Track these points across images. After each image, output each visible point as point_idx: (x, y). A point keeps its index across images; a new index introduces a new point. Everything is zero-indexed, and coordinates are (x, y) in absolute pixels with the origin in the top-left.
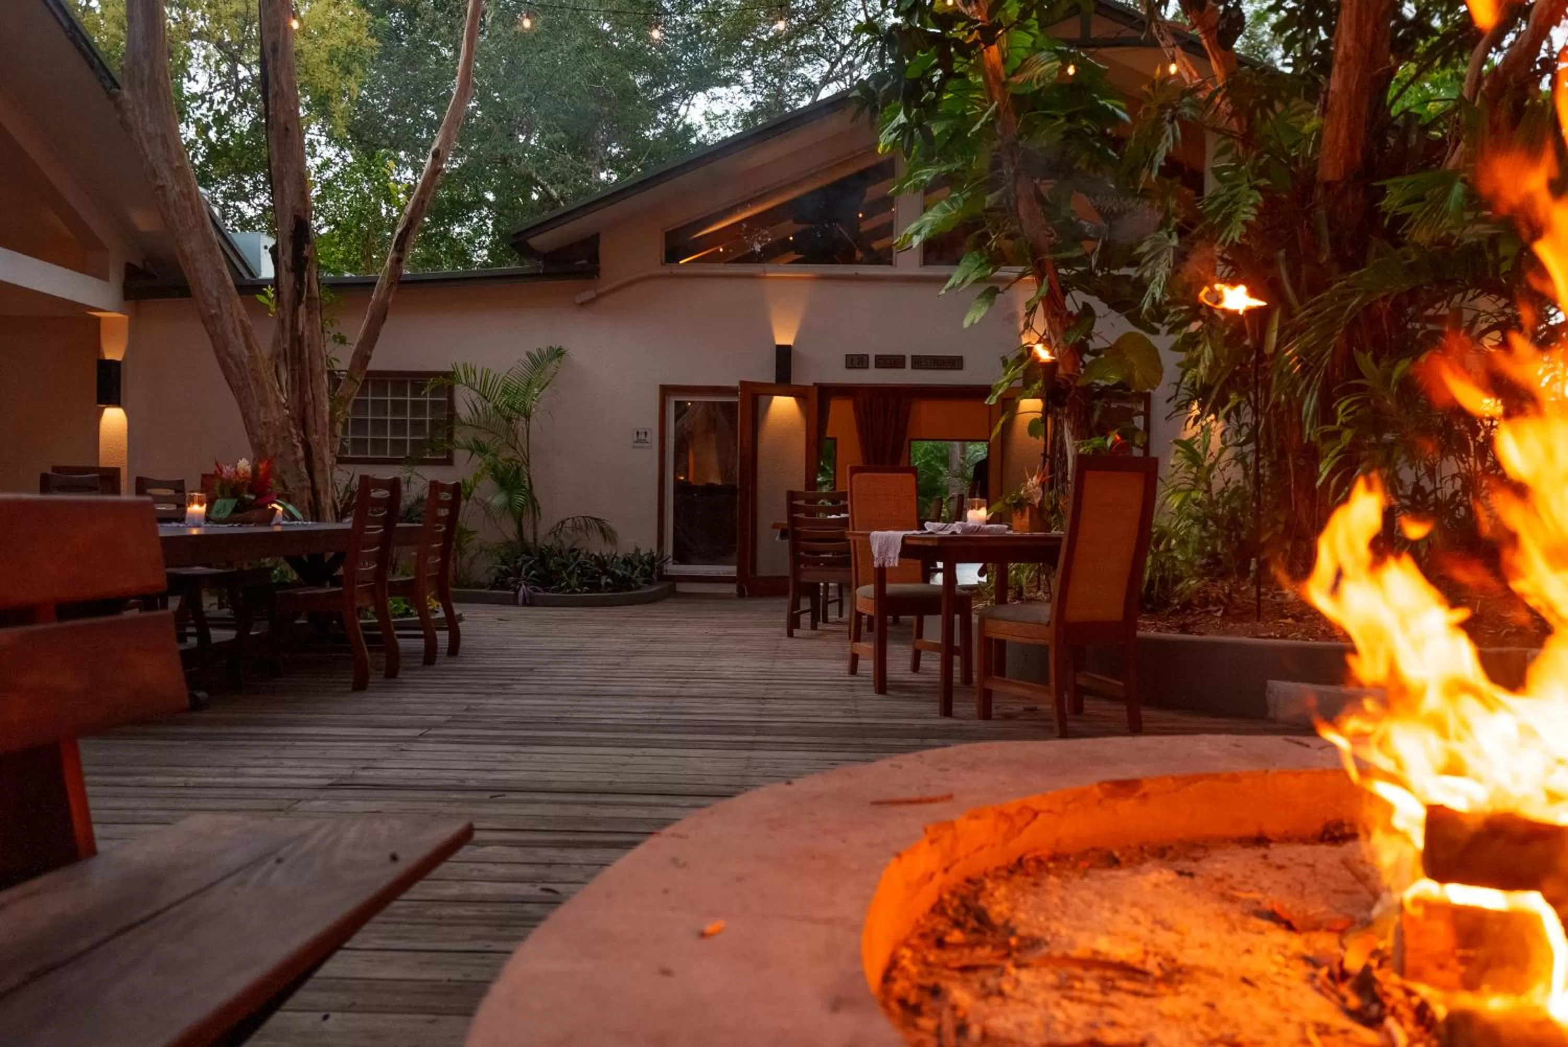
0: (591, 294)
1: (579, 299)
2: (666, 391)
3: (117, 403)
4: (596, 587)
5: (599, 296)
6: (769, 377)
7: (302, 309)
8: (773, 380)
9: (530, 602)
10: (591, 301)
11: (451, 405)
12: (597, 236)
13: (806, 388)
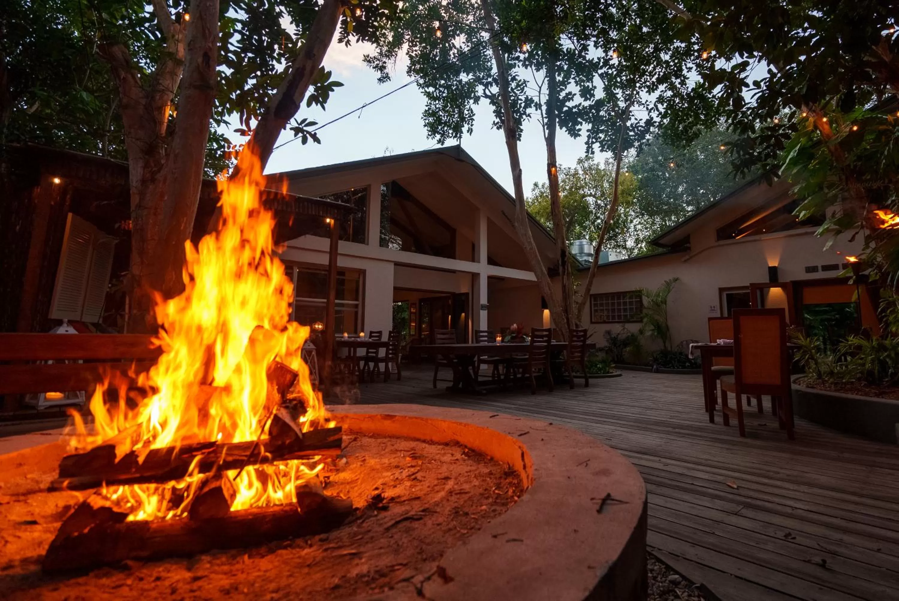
0: (687, 257)
1: (683, 260)
2: (721, 290)
3: (547, 308)
4: (684, 367)
5: (691, 257)
6: (766, 279)
7: (565, 277)
8: (768, 281)
9: (657, 371)
10: (688, 259)
11: (641, 301)
12: (689, 236)
13: (786, 283)
